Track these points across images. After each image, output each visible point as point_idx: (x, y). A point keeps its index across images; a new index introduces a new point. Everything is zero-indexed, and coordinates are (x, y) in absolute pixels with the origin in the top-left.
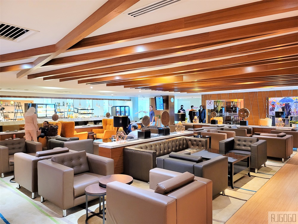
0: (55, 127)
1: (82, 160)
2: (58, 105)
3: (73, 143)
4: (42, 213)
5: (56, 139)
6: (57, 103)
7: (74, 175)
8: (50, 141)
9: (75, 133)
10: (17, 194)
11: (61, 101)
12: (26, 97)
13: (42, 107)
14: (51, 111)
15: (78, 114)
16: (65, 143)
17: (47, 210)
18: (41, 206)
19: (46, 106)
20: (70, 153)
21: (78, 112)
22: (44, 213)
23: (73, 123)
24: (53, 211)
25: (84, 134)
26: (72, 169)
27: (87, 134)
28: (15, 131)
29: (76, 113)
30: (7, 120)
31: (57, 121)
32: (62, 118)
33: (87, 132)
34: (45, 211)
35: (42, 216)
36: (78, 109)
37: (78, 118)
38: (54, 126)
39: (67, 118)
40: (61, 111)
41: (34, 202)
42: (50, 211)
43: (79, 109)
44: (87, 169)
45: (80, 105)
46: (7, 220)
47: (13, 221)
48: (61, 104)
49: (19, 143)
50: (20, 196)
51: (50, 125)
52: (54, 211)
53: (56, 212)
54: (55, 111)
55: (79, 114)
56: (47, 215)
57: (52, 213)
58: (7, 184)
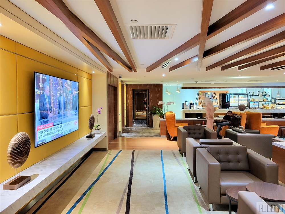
0: (238, 118)
1: (240, 156)
2: (252, 95)
3: (249, 136)
4: (193, 198)
5: (233, 130)
6: (250, 93)
7: (221, 170)
8: (227, 131)
9: (264, 125)
10: (186, 174)
11: (255, 91)
12: (220, 88)
13: (235, 96)
14: (244, 101)
15: (275, 104)
16: (239, 134)
17: (199, 198)
18: (197, 192)
19: (239, 96)
20: (233, 146)
21: (275, 103)
22: (195, 199)
23: (260, 114)
24: (203, 201)
25: (274, 128)
26: (218, 163)
27: (279, 128)
28: (205, 118)
29: (273, 103)
30: (204, 108)
31: (243, 112)
32: (256, 108)
33: (278, 126)
34: (197, 198)
35: (192, 201)
36: (275, 99)
37: (275, 109)
38: (237, 116)
39: (261, 108)
40: (255, 101)
41: (193, 185)
42: (201, 200)
43: (277, 99)
44: (247, 168)
45: (278, 93)
46: (167, 194)
47: (170, 196)
48: (256, 94)
49: (199, 129)
50: (187, 176)
51: (233, 115)
52: (205, 201)
53: (206, 203)
54: (248, 100)
55: (277, 104)
56: (197, 202)
57: (202, 203)
58: (183, 163)
